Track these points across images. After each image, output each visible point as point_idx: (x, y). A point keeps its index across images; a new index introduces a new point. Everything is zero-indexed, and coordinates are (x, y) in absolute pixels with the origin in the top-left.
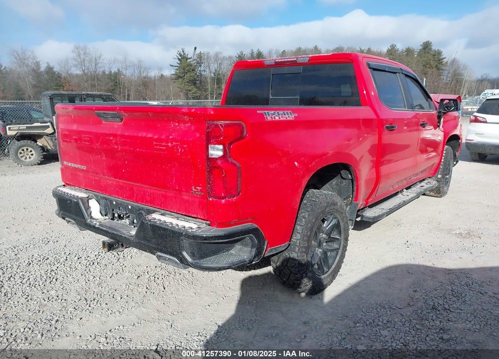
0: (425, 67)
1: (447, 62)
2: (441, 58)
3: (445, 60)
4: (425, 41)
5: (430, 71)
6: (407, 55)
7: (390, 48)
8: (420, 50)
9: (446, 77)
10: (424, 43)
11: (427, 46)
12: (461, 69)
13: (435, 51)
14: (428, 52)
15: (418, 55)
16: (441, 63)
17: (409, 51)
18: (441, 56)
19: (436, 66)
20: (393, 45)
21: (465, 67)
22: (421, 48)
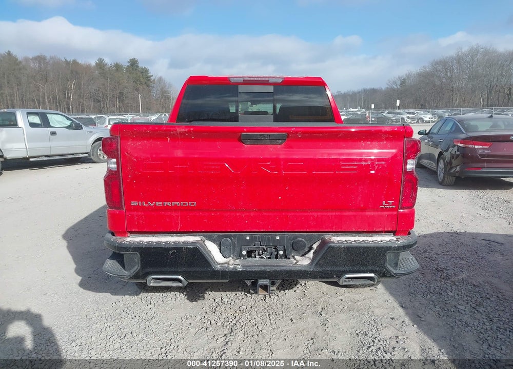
0: (136, 83)
1: (154, 79)
2: (149, 75)
3: (153, 78)
4: (132, 58)
5: (141, 88)
6: (117, 70)
7: (97, 62)
8: (128, 66)
9: (155, 93)
10: (130, 60)
11: (133, 63)
12: (167, 87)
13: (142, 69)
14: (136, 70)
15: (127, 71)
16: (150, 80)
17: (118, 67)
18: (148, 74)
19: (145, 83)
20: (100, 59)
21: (170, 86)
22: (129, 64)
